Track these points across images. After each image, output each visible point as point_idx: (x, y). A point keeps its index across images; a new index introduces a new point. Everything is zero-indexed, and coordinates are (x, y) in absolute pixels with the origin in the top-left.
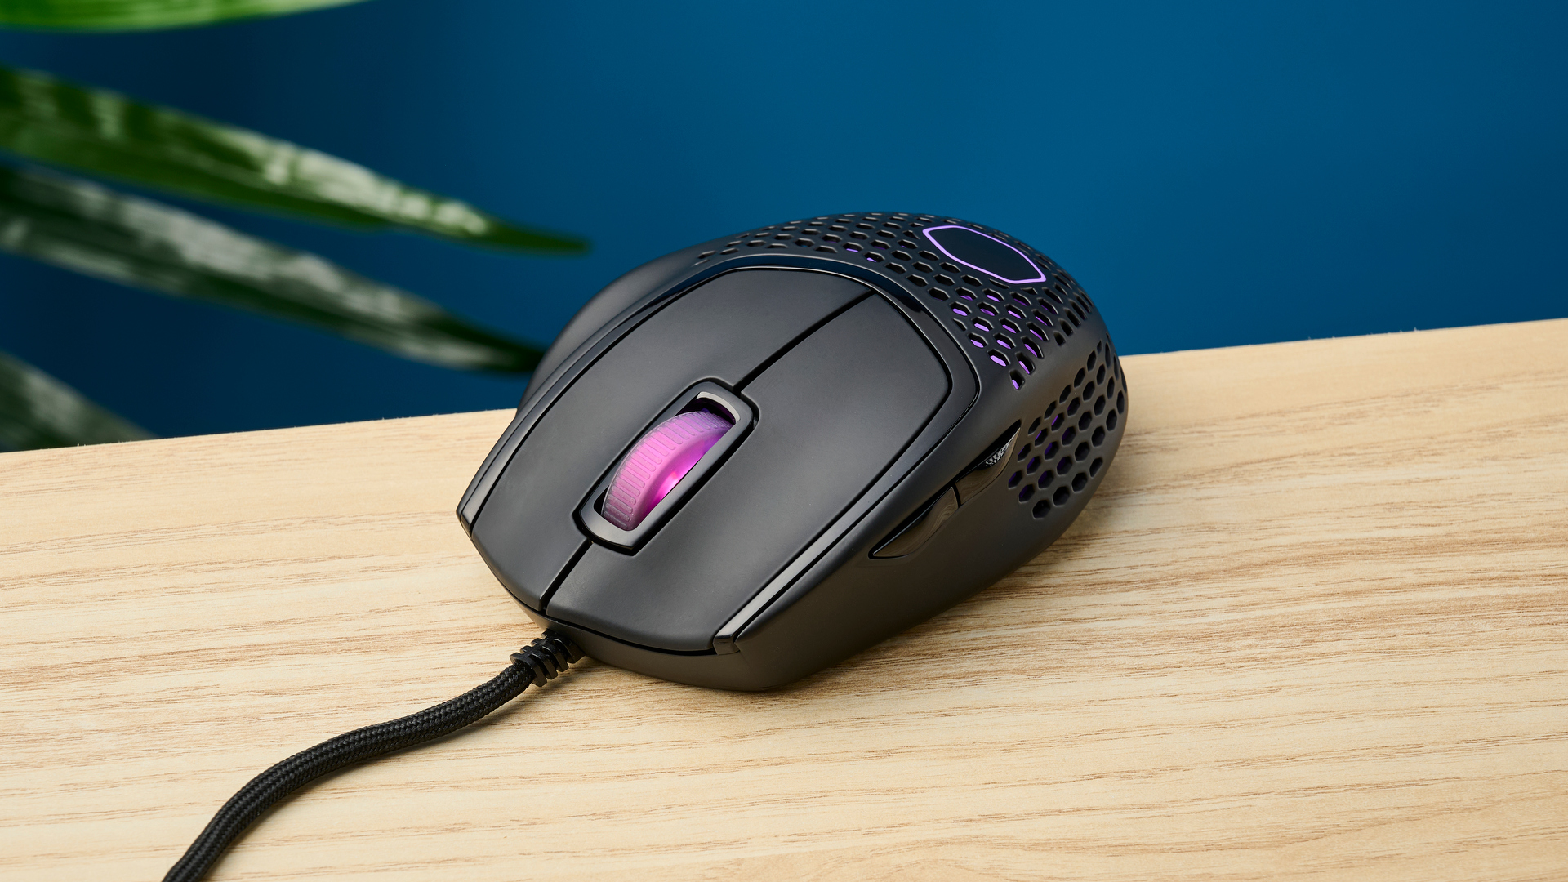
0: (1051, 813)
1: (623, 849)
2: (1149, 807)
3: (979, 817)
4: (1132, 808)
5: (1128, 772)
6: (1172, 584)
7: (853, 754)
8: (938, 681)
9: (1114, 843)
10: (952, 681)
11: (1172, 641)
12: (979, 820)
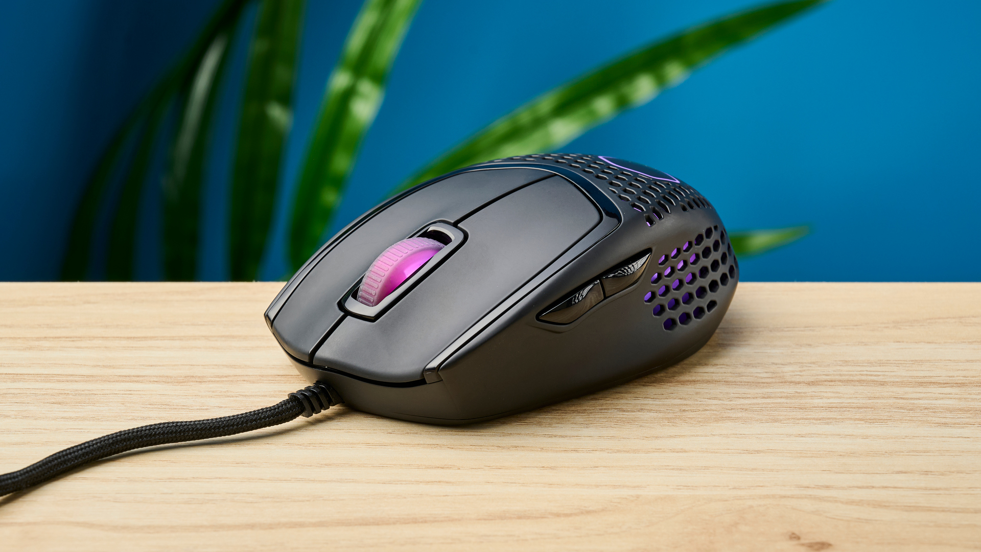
0: (867, 487)
1: (558, 485)
2: (937, 489)
3: (814, 486)
4: (926, 489)
5: (926, 472)
6: (977, 386)
7: (733, 451)
8: (801, 421)
9: (909, 505)
10: (811, 421)
11: (971, 412)
12: (814, 488)
